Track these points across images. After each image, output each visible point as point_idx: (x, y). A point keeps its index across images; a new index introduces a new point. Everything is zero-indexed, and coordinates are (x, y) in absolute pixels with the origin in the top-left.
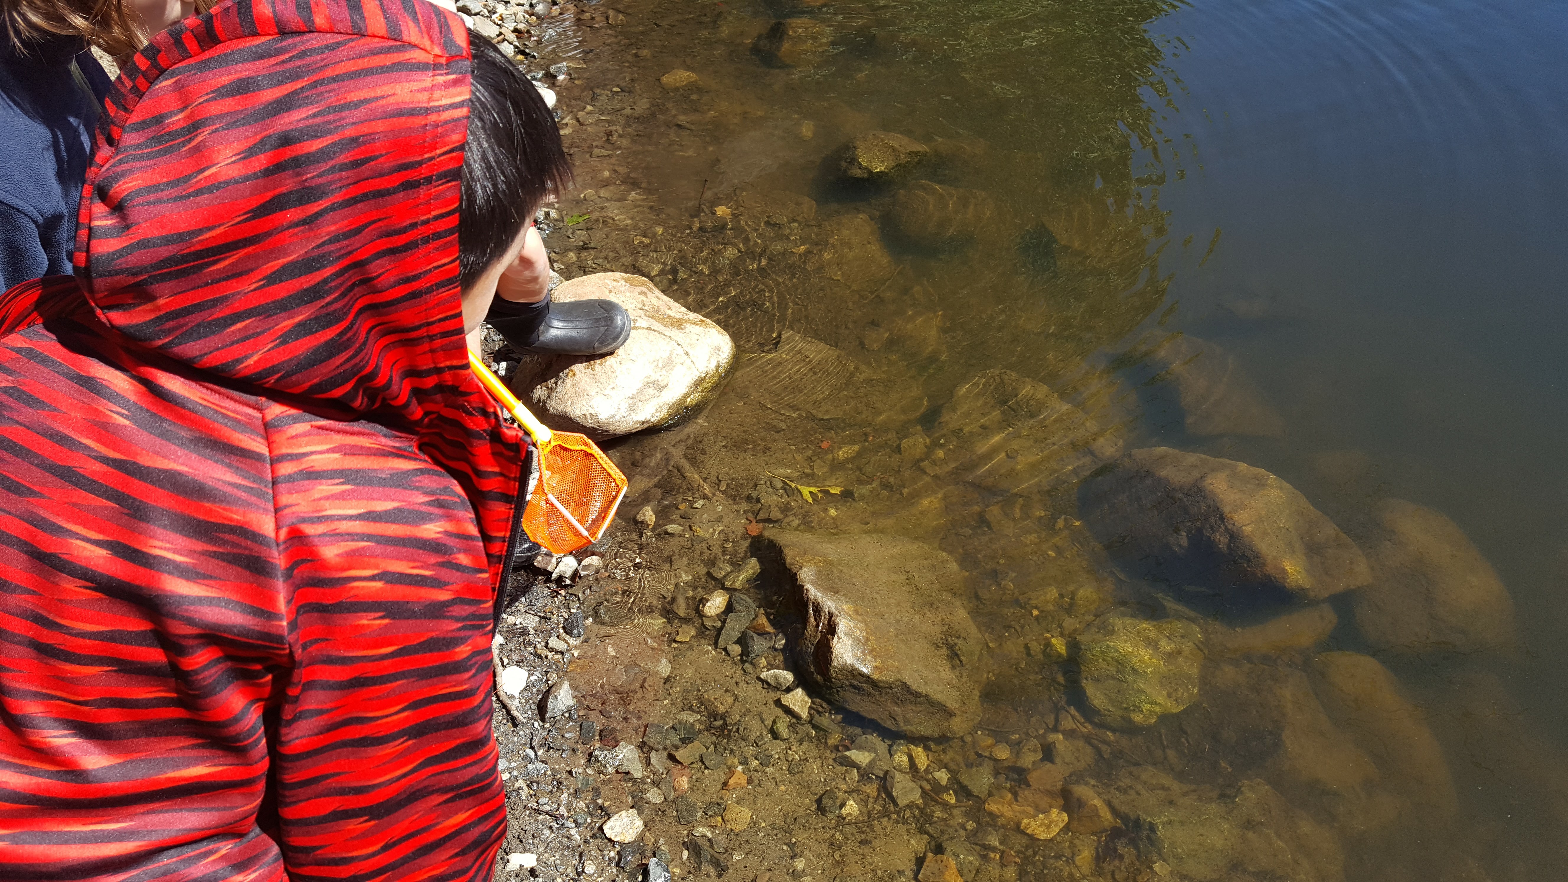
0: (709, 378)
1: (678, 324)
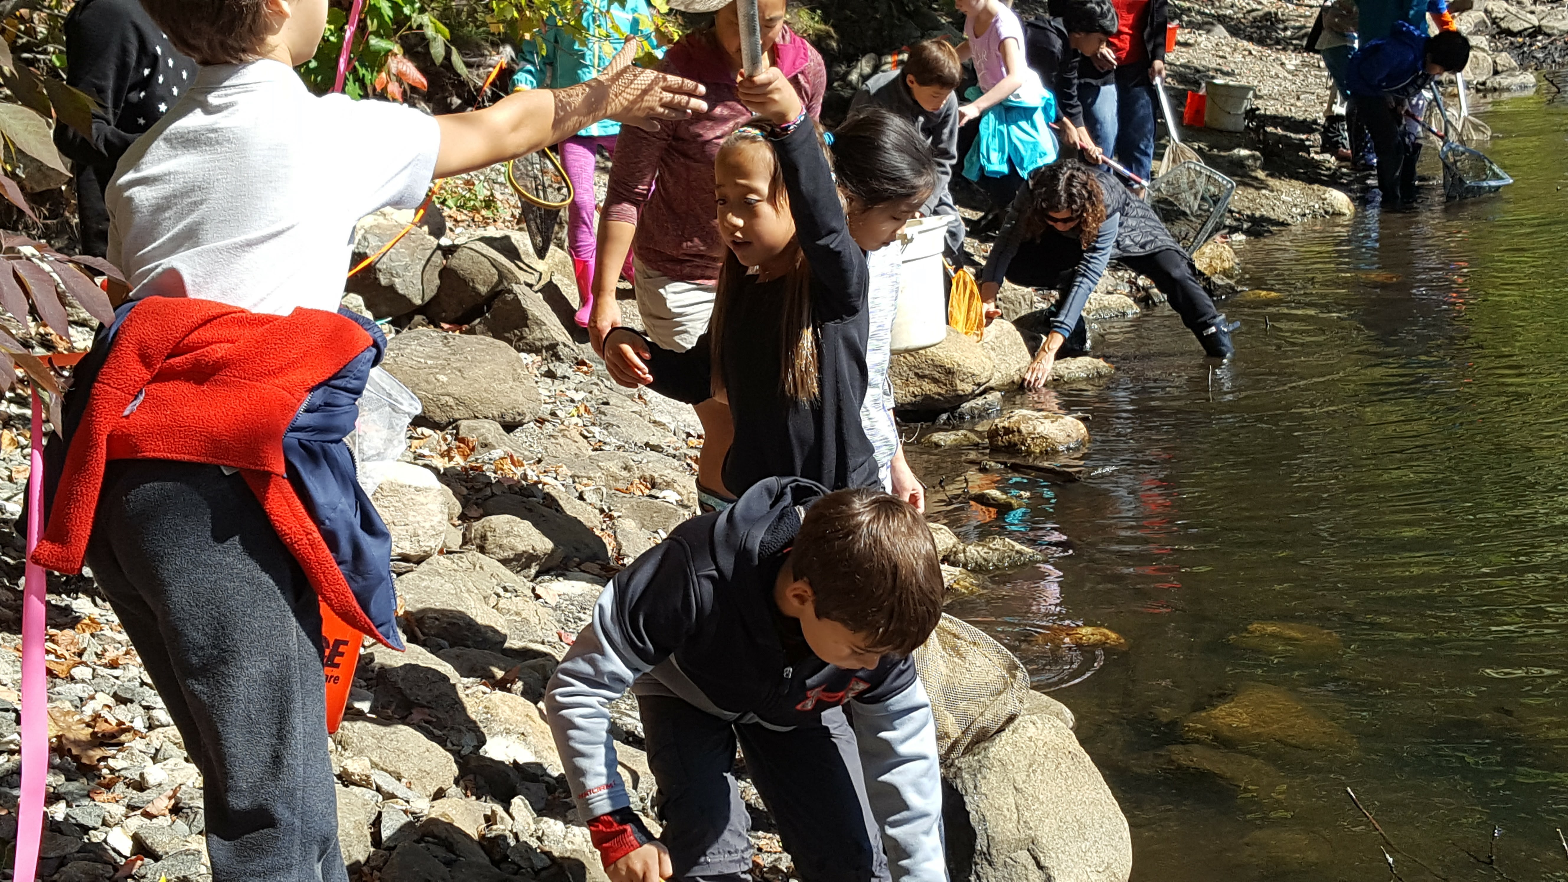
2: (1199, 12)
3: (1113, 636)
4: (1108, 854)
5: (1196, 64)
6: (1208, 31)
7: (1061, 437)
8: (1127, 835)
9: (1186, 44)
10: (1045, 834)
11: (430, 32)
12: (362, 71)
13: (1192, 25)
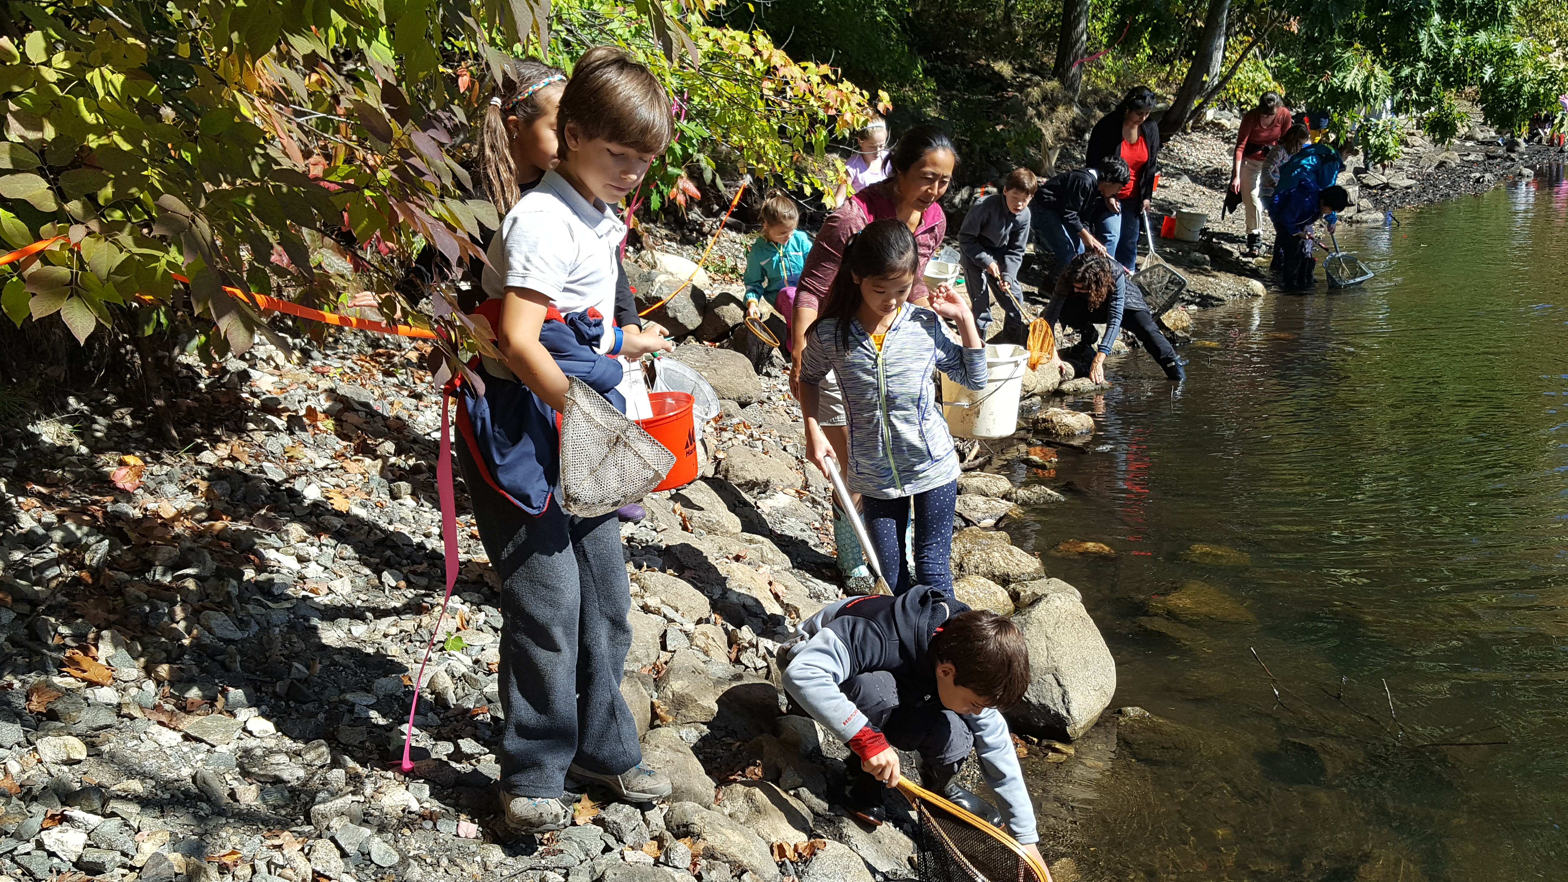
2: (1172, 167)
3: (1107, 548)
4: (1101, 680)
5: (1170, 199)
6: (1178, 179)
7: (1077, 425)
8: (1113, 668)
9: (1164, 187)
10: (1063, 666)
11: (703, 164)
12: (662, 187)
13: (1168, 175)
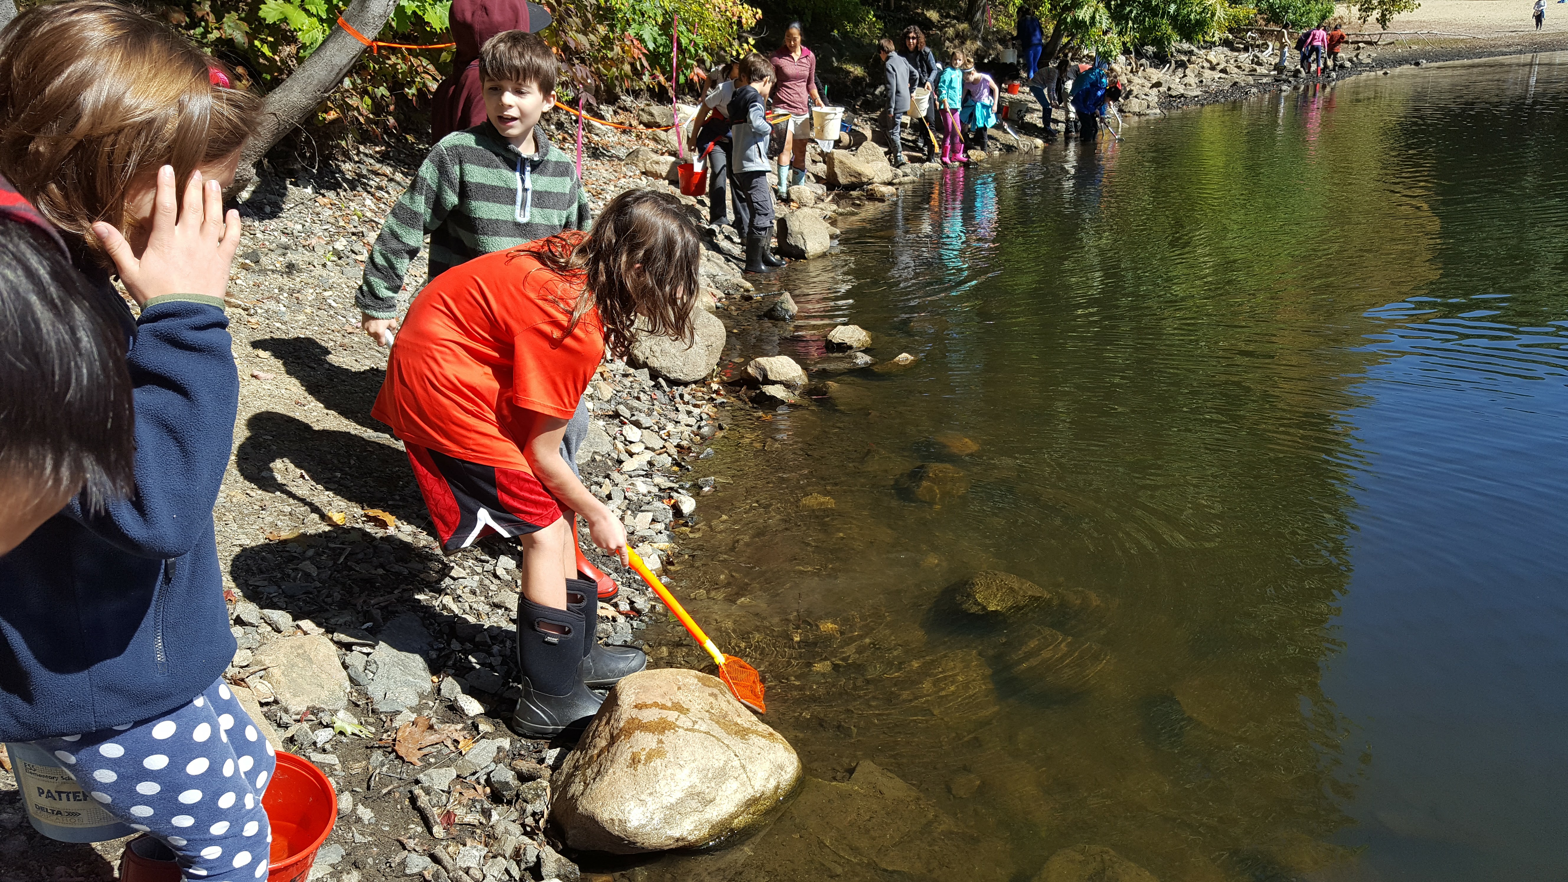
0: (765, 799)
1: (743, 733)
